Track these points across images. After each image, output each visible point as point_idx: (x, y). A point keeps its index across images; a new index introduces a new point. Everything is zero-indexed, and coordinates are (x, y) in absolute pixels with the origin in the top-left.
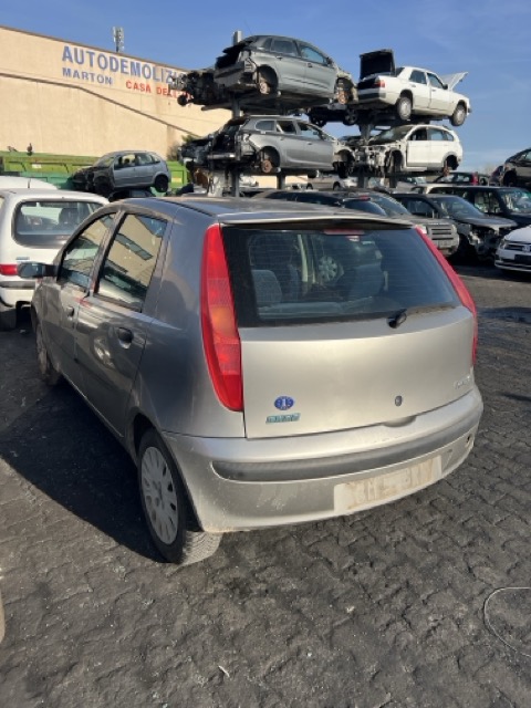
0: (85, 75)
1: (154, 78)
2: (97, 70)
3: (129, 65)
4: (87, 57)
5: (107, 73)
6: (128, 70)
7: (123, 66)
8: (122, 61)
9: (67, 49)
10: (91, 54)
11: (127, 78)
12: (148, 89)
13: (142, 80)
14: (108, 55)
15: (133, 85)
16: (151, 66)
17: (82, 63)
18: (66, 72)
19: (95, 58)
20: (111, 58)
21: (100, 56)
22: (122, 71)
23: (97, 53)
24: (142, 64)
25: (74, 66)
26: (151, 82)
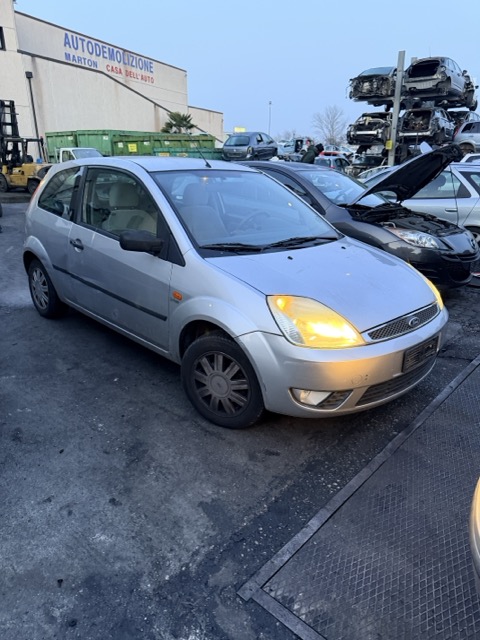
0: (80, 59)
1: (125, 63)
2: (87, 55)
3: (106, 50)
4: (80, 42)
5: (94, 58)
6: (106, 55)
7: (104, 52)
8: (103, 47)
9: (66, 35)
10: (83, 40)
11: (107, 62)
12: (120, 72)
13: (115, 64)
14: (93, 42)
15: (110, 68)
16: (121, 51)
17: (76, 49)
18: (67, 56)
19: (85, 44)
20: (96, 44)
21: (89, 42)
22: (104, 57)
23: (87, 40)
24: (116, 50)
25: (72, 52)
26: (121, 66)
